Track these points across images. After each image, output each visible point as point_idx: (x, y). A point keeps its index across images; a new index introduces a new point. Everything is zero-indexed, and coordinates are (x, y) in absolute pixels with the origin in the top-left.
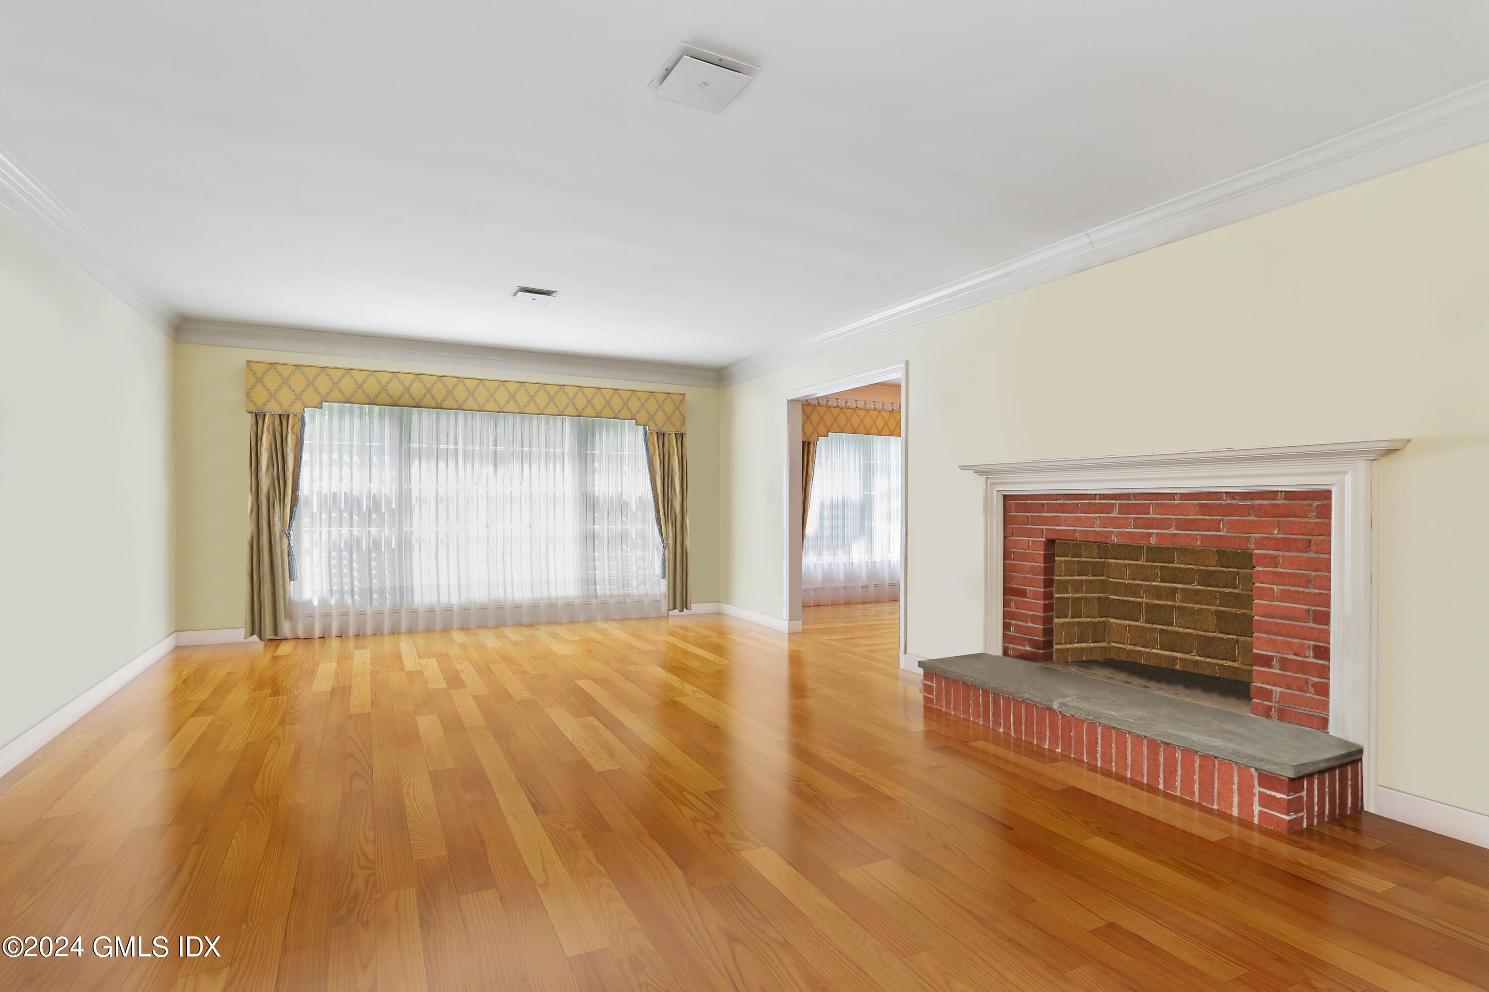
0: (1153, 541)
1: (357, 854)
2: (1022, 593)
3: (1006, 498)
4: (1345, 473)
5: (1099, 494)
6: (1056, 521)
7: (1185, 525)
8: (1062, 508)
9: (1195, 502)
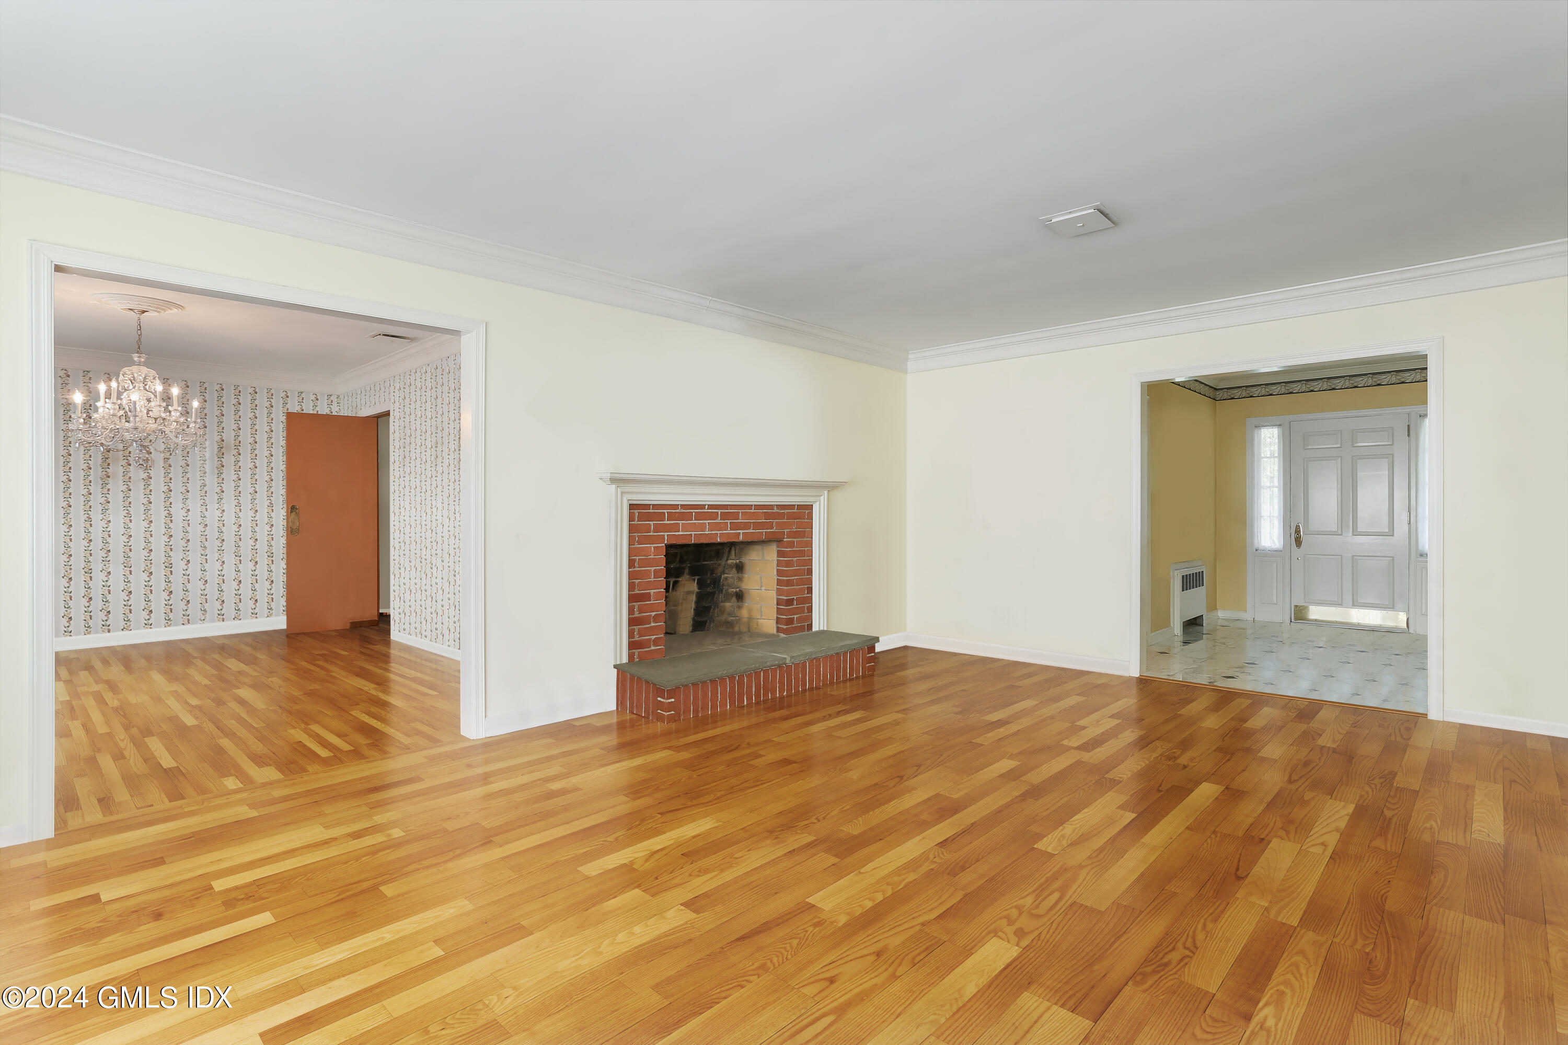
0: (741, 538)
1: (1188, 935)
2: (647, 597)
3: (632, 507)
4: (821, 496)
5: (708, 505)
6: (676, 528)
7: (757, 526)
8: (682, 516)
9: (761, 511)
